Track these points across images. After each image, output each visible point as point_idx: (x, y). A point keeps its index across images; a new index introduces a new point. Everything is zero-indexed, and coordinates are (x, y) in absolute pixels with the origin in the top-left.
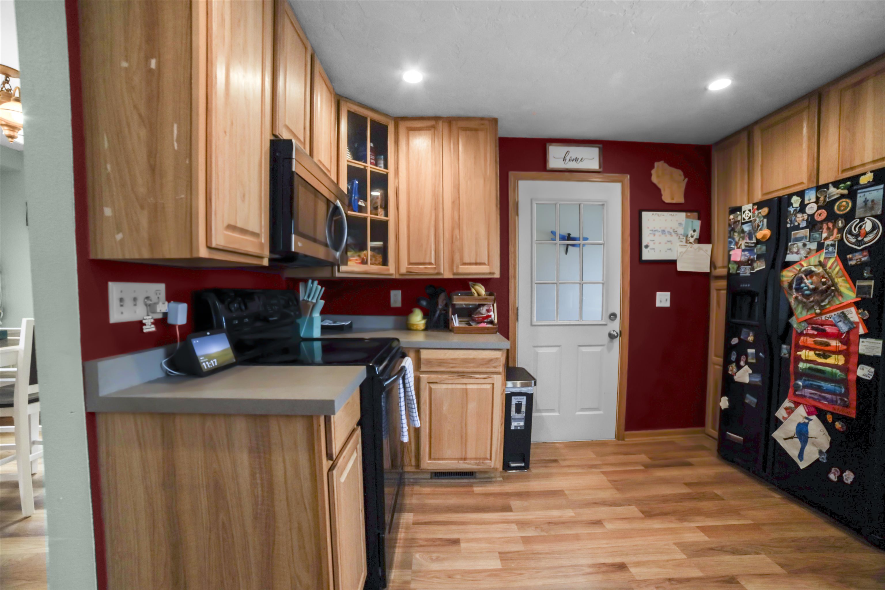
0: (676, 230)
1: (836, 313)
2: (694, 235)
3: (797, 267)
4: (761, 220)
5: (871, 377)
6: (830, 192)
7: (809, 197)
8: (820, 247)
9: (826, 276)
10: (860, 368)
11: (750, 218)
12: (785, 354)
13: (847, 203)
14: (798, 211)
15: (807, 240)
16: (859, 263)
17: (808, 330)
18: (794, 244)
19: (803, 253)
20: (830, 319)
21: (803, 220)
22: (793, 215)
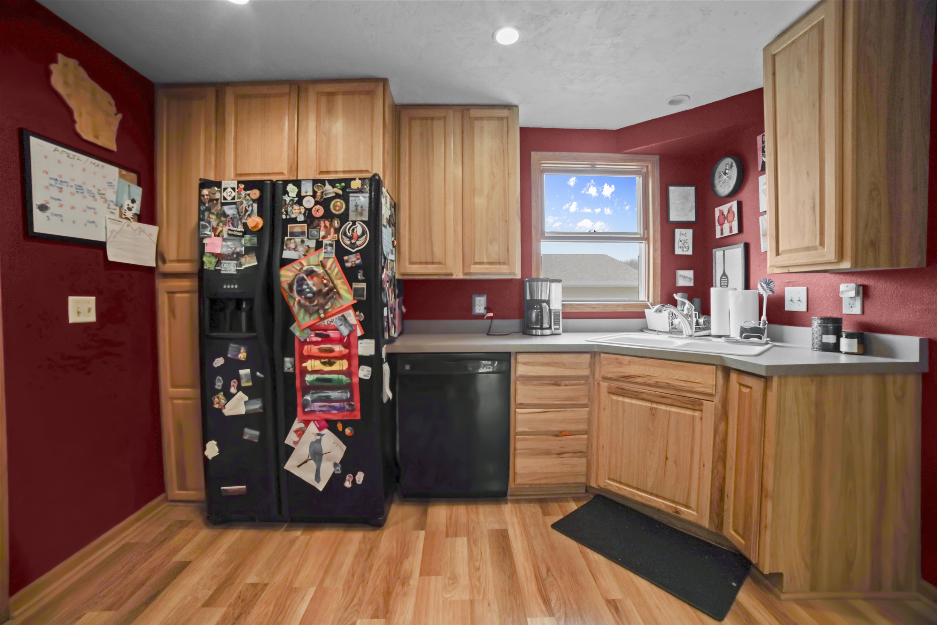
0: (102, 192)
1: (337, 316)
2: (133, 207)
3: (297, 266)
5: (370, 376)
6: (326, 189)
7: (306, 189)
8: (319, 245)
9: (327, 277)
10: (361, 370)
12: (289, 369)
13: (341, 204)
14: (295, 201)
16: (354, 265)
17: (311, 337)
18: (291, 239)
19: (301, 249)
20: (332, 324)
21: (300, 213)
22: (289, 206)
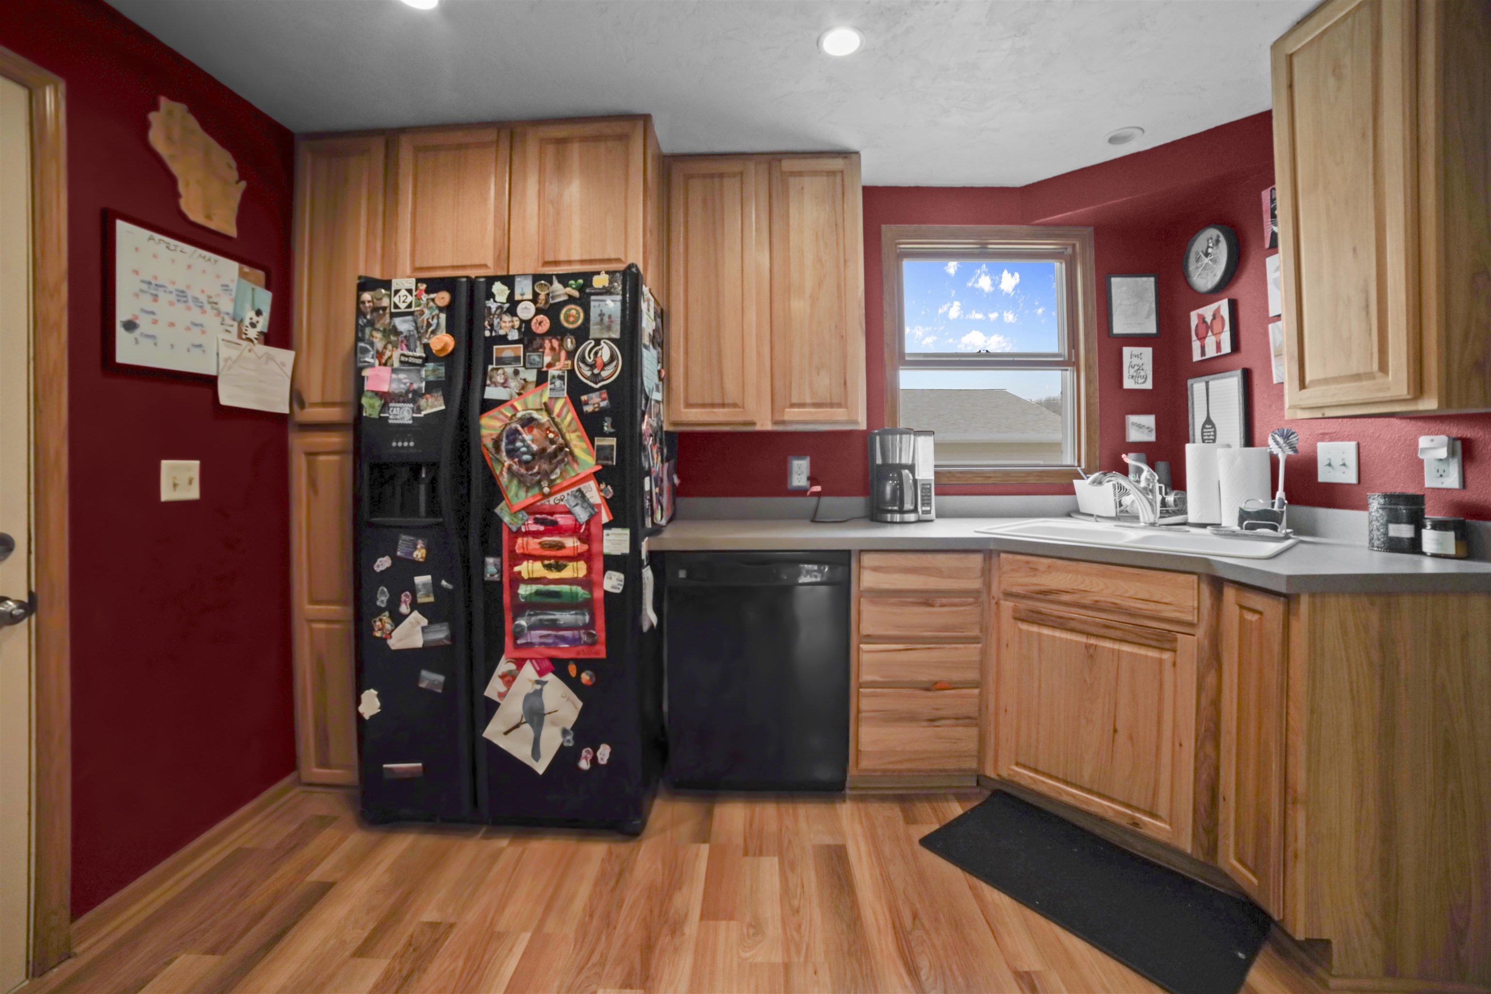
0: (214, 300)
1: (569, 491)
2: (258, 322)
3: (507, 411)
4: (434, 314)
5: (621, 588)
6: (554, 289)
7: (522, 289)
8: (542, 378)
9: (554, 429)
10: (607, 578)
11: (410, 306)
12: (492, 575)
13: (578, 313)
14: (505, 309)
15: (520, 364)
16: (597, 410)
17: (528, 524)
18: (497, 369)
19: (514, 385)
20: (562, 503)
21: (513, 327)
22: (496, 316)
